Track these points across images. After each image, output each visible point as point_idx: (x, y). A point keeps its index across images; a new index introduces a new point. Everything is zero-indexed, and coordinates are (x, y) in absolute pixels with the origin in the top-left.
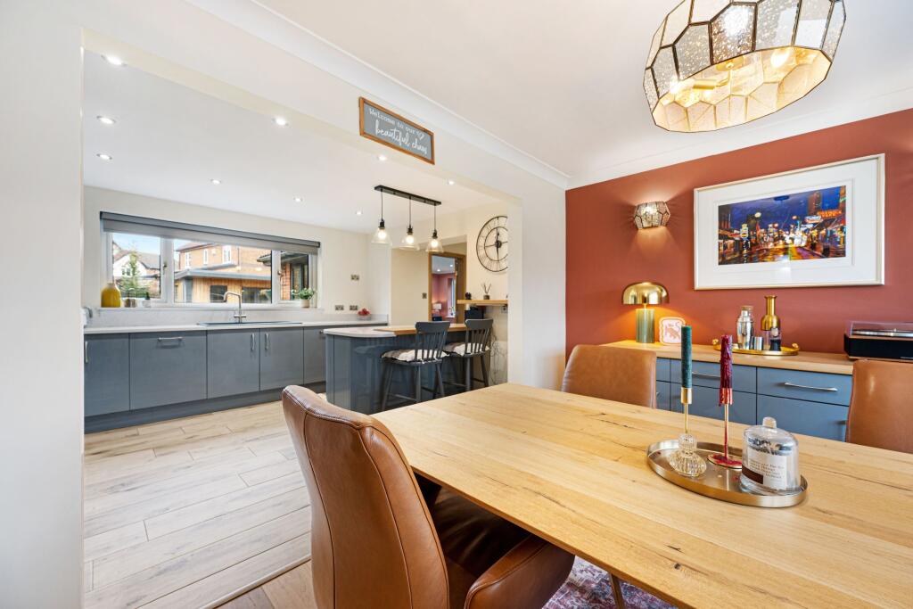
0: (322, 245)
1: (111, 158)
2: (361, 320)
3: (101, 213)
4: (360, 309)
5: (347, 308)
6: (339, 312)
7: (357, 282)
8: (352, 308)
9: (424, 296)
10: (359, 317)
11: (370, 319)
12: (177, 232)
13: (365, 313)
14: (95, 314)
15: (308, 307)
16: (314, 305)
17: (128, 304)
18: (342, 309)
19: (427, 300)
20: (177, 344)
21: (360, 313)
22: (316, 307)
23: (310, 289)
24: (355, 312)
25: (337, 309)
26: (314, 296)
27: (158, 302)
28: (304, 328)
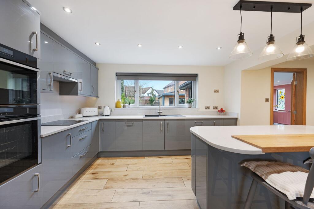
0: (199, 76)
1: (100, 45)
2: (219, 115)
3: (116, 73)
4: (219, 109)
5: (211, 108)
6: (208, 110)
7: (217, 93)
8: (214, 108)
9: (267, 100)
10: (218, 113)
11: (225, 115)
12: (139, 77)
13: (222, 111)
14: (113, 111)
15: (191, 107)
16: (194, 106)
17: (124, 106)
18: (209, 108)
19: (269, 104)
20: (132, 125)
21: (219, 111)
22: (195, 107)
23: (192, 98)
24: (217, 110)
25: (206, 108)
26: (194, 102)
27: (133, 105)
28: (186, 120)
